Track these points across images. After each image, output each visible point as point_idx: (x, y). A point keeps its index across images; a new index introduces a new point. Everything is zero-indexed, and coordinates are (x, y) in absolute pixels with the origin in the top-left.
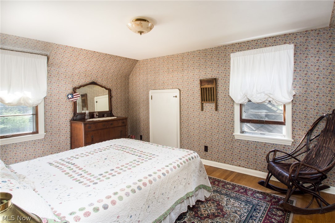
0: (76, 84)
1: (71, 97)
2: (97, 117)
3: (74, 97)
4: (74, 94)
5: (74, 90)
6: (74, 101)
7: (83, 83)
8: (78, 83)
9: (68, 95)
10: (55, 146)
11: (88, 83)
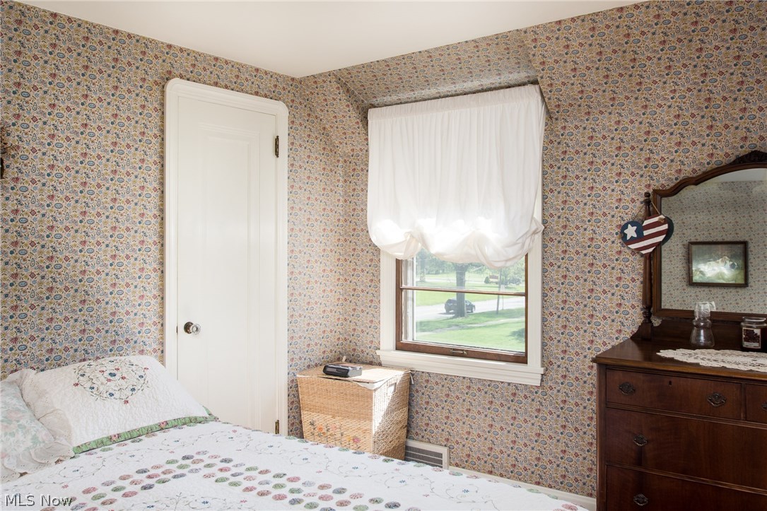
0: (665, 176)
1: (635, 236)
2: (756, 345)
3: (646, 233)
4: (646, 222)
5: (647, 203)
6: (644, 252)
7: (701, 164)
8: (676, 166)
9: (625, 227)
10: (577, 430)
11: (726, 161)
